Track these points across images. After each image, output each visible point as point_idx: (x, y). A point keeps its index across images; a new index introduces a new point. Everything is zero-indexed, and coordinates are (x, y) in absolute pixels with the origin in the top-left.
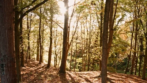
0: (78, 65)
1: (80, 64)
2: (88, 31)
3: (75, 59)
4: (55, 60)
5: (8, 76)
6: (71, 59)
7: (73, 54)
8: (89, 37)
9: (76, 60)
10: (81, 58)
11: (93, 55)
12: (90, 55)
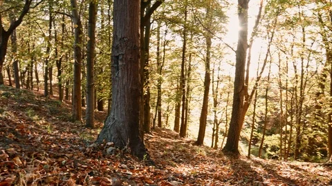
0: (269, 152)
1: (273, 149)
2: (297, 68)
3: (261, 135)
4: (213, 135)
5: (125, 80)
6: (252, 136)
7: (256, 125)
8: (299, 84)
9: (263, 139)
10: (278, 135)
11: (310, 129)
12: (301, 128)
